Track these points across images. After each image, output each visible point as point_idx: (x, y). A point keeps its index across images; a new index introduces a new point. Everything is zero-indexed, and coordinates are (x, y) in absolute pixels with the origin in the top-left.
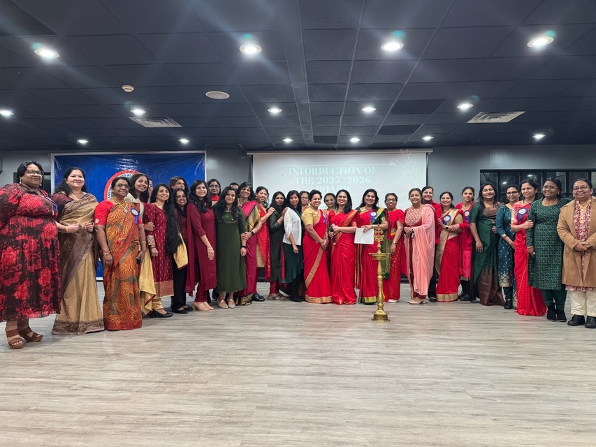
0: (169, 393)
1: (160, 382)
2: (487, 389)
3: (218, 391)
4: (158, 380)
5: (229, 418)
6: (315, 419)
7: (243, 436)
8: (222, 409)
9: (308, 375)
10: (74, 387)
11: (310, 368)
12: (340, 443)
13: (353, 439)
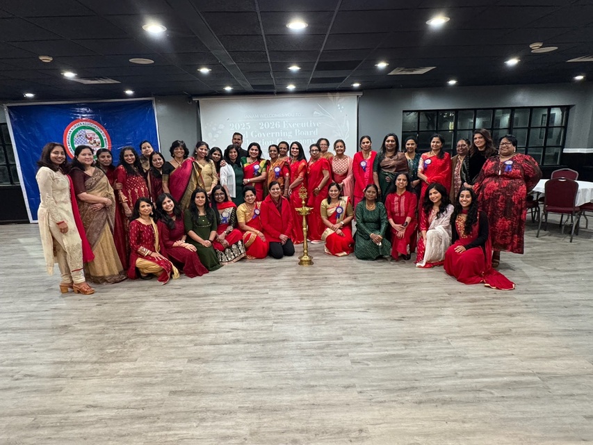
0: (100, 377)
1: (95, 362)
2: (367, 349)
3: (144, 371)
4: (95, 359)
5: (141, 411)
6: (214, 406)
7: (146, 437)
8: (139, 398)
9: (226, 344)
10: (16, 377)
11: (230, 334)
12: (225, 438)
13: (238, 431)
